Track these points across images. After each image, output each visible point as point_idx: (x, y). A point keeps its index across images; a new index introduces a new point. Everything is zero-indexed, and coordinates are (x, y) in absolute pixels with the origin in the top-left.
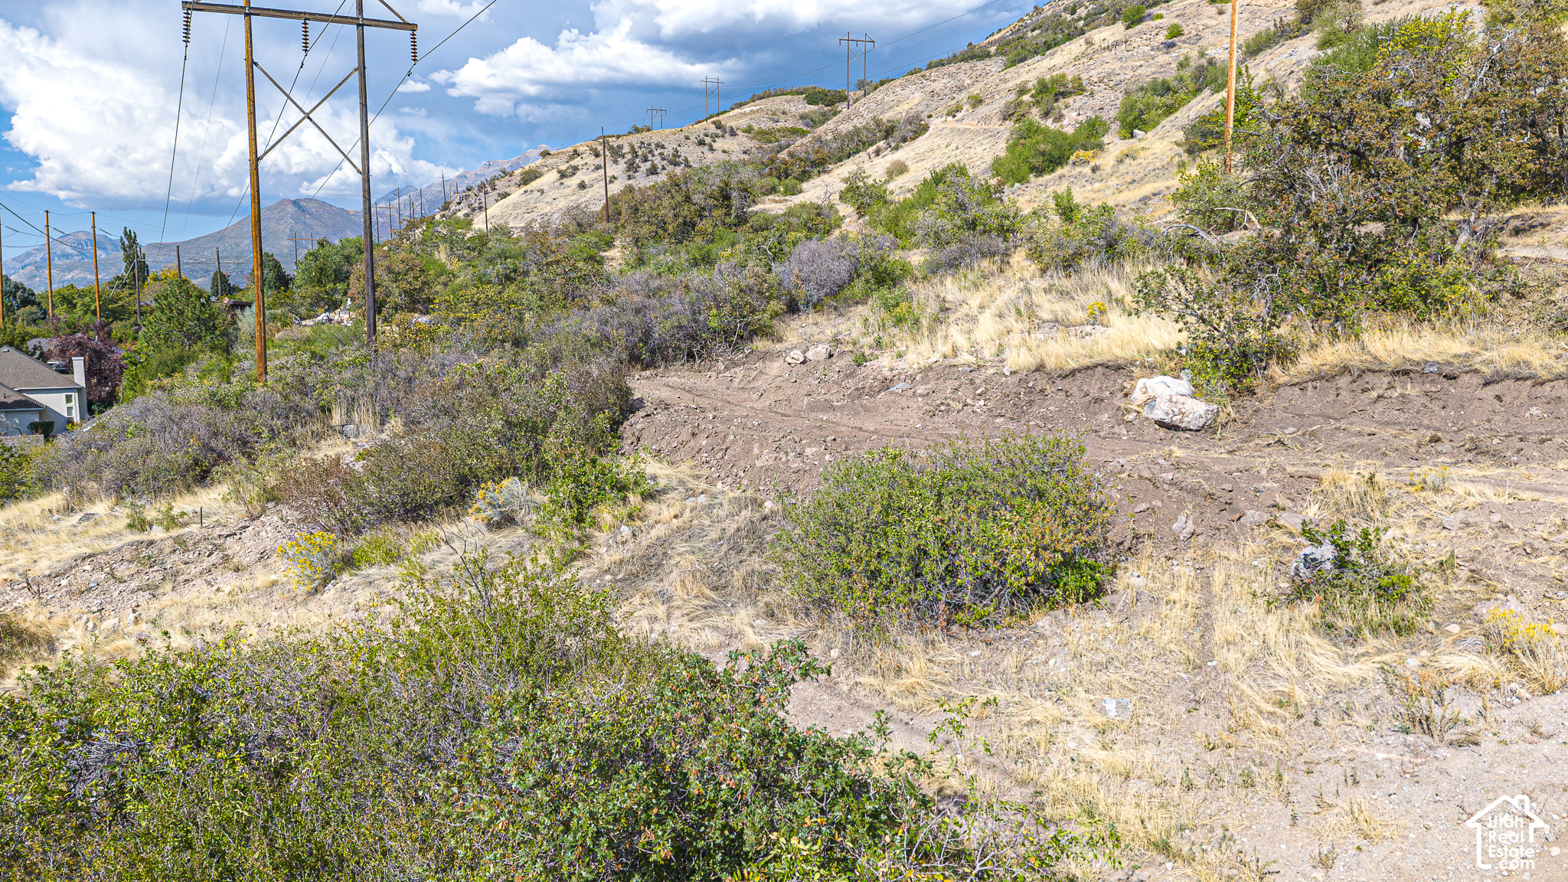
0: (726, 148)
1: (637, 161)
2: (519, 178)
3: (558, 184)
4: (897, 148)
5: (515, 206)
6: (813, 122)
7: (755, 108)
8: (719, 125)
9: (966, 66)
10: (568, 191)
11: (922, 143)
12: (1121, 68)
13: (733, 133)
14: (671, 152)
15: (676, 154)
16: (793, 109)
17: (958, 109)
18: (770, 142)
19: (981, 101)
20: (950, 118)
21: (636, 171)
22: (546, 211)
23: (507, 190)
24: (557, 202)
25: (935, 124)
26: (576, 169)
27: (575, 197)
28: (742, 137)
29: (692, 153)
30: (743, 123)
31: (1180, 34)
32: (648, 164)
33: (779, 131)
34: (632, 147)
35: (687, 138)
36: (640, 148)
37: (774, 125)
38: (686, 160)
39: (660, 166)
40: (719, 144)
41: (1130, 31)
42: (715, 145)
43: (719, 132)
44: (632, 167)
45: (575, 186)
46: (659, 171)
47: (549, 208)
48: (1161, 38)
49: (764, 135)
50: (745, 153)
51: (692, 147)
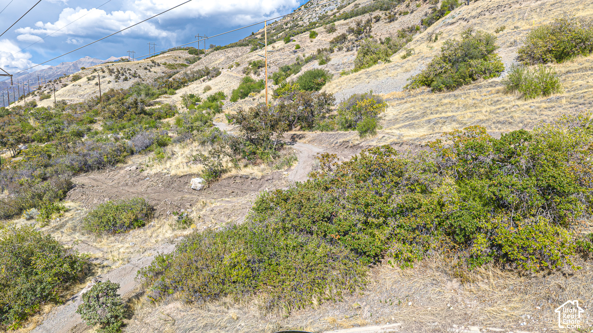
0: (155, 71)
1: (120, 75)
2: (71, 78)
3: (87, 83)
4: (210, 80)
5: (69, 91)
6: (191, 62)
7: (169, 55)
8: (153, 62)
9: (240, 48)
10: (91, 86)
11: (218, 78)
12: (280, 58)
13: (159, 65)
14: (134, 72)
15: (135, 73)
16: (183, 56)
17: (232, 67)
18: (173, 69)
19: (239, 65)
20: (229, 70)
21: (119, 79)
22: (82, 93)
23: (66, 83)
24: (86, 90)
25: (224, 72)
26: (94, 77)
27: (93, 89)
28: (162, 67)
29: (141, 72)
30: (163, 61)
31: (299, 48)
32: (124, 77)
33: (177, 65)
34: (118, 70)
35: (140, 67)
36: (121, 70)
37: (175, 62)
38: (139, 75)
39: (128, 77)
40: (153, 69)
41: (287, 45)
42: (151, 70)
43: (153, 64)
44: (117, 77)
45: (94, 84)
46: (128, 79)
47: (83, 92)
48: (294, 49)
49: (171, 66)
50: (163, 73)
51: (142, 70)
